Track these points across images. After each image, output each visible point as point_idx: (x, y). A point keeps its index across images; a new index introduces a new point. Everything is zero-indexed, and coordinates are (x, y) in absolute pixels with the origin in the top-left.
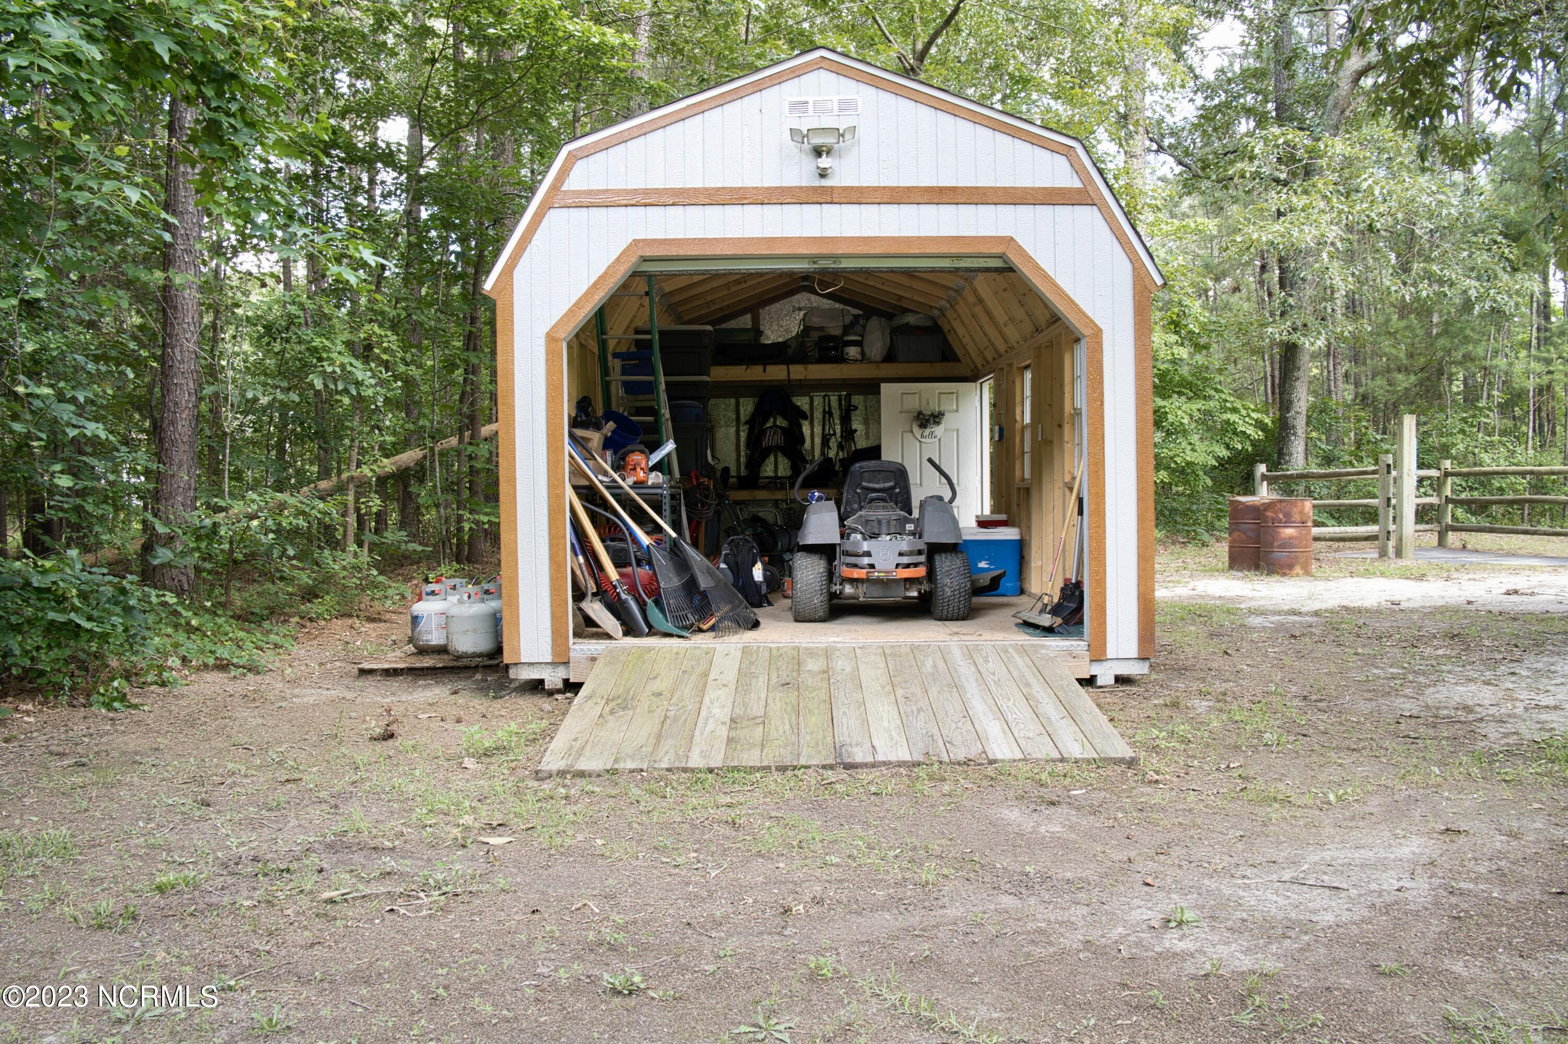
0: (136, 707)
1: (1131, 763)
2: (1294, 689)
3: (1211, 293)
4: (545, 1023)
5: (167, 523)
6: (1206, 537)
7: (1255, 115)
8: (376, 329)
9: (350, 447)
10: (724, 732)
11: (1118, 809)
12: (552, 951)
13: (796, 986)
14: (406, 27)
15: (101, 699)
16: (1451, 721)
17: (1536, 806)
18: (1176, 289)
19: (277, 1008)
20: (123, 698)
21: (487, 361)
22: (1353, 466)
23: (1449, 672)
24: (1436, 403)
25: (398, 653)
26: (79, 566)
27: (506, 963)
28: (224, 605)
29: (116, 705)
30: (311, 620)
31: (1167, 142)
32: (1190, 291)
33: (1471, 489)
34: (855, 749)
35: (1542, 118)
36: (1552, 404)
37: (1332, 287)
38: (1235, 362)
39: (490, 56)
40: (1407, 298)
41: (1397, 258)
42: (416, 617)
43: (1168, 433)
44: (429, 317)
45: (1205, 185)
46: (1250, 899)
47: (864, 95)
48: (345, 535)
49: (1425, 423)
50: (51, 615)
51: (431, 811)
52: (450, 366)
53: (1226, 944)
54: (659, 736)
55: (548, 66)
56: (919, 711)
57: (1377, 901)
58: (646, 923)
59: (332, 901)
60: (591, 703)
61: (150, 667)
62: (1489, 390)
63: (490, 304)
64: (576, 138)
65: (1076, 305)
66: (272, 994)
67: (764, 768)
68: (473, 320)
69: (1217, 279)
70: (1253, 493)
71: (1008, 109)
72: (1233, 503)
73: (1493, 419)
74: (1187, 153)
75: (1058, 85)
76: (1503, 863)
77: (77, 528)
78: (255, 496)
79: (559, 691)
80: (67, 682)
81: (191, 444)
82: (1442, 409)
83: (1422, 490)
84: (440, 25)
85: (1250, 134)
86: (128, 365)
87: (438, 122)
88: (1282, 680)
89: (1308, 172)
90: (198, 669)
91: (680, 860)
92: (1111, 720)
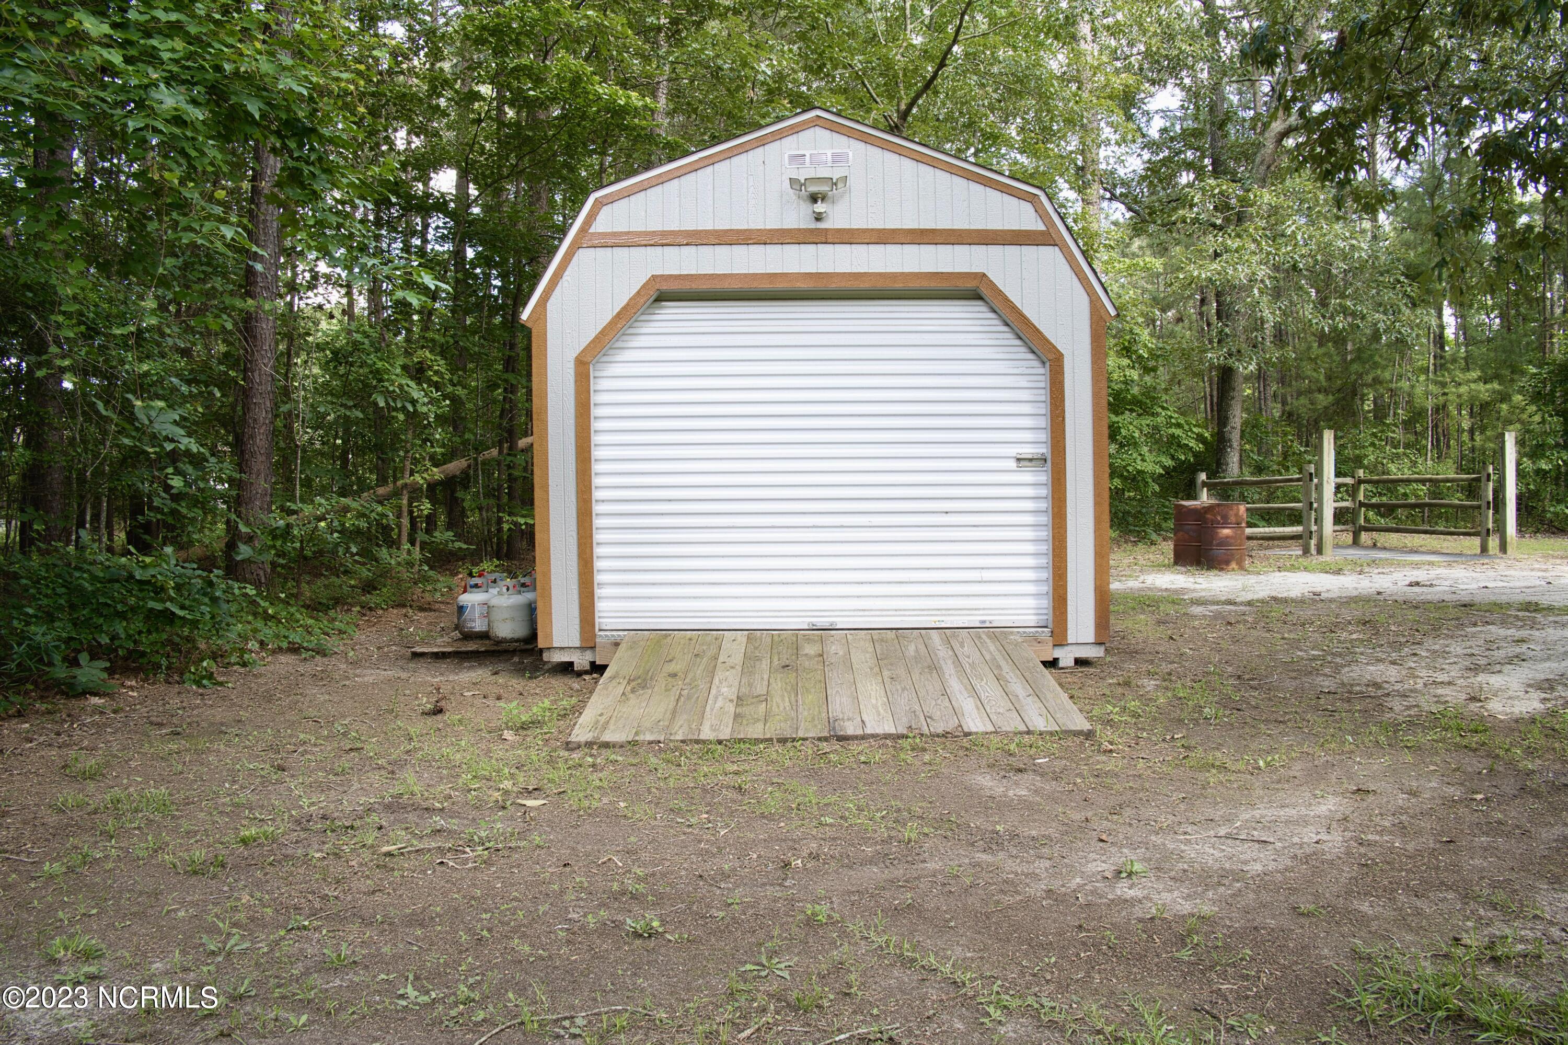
0: (221, 684)
1: (1089, 735)
2: (1230, 669)
3: (1158, 323)
4: (575, 961)
5: (247, 523)
6: (1154, 536)
7: (1194, 169)
8: (427, 354)
9: (405, 457)
10: (731, 708)
11: (1077, 775)
12: (582, 899)
13: (795, 930)
14: (456, 92)
15: (192, 677)
16: (1363, 697)
17: (1432, 768)
18: (1128, 319)
19: (344, 945)
20: (210, 676)
21: (524, 381)
22: (1281, 474)
23: (1362, 654)
24: (1351, 419)
25: (446, 639)
26: (173, 562)
27: (542, 909)
28: (296, 596)
29: (205, 682)
30: (370, 609)
31: (1118, 191)
32: (1140, 320)
33: (1380, 494)
34: (847, 724)
35: (1434, 176)
36: (1447, 421)
37: (1262, 318)
38: (1179, 383)
39: (528, 116)
40: (1326, 329)
41: (1317, 293)
42: (462, 607)
43: (1122, 446)
44: (474, 343)
45: (1152, 228)
46: (1190, 852)
47: (854, 150)
48: (399, 535)
49: (1342, 437)
50: (151, 604)
51: (475, 777)
52: (493, 386)
53: (1170, 891)
54: (674, 712)
55: (579, 125)
56: (903, 690)
57: (1299, 852)
58: (664, 875)
59: (389, 854)
60: (614, 682)
61: (234, 650)
62: (1395, 409)
63: (527, 332)
64: (602, 187)
65: (1040, 333)
66: (341, 933)
67: (767, 740)
68: (512, 346)
69: (1163, 311)
70: (1195, 498)
71: (981, 161)
72: (1179, 508)
73: (1398, 434)
74: (1135, 201)
75: (1024, 141)
76: (1404, 818)
77: (171, 528)
78: (323, 501)
79: (586, 672)
80: (164, 662)
81: (269, 456)
82: (1356, 426)
83: (1339, 495)
84: (486, 90)
85: (1190, 185)
86: (216, 386)
87: (483, 173)
88: (1220, 661)
89: (1240, 218)
90: (274, 652)
91: (693, 821)
92: (1072, 697)
